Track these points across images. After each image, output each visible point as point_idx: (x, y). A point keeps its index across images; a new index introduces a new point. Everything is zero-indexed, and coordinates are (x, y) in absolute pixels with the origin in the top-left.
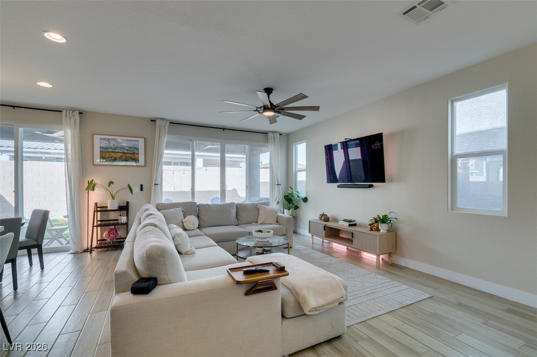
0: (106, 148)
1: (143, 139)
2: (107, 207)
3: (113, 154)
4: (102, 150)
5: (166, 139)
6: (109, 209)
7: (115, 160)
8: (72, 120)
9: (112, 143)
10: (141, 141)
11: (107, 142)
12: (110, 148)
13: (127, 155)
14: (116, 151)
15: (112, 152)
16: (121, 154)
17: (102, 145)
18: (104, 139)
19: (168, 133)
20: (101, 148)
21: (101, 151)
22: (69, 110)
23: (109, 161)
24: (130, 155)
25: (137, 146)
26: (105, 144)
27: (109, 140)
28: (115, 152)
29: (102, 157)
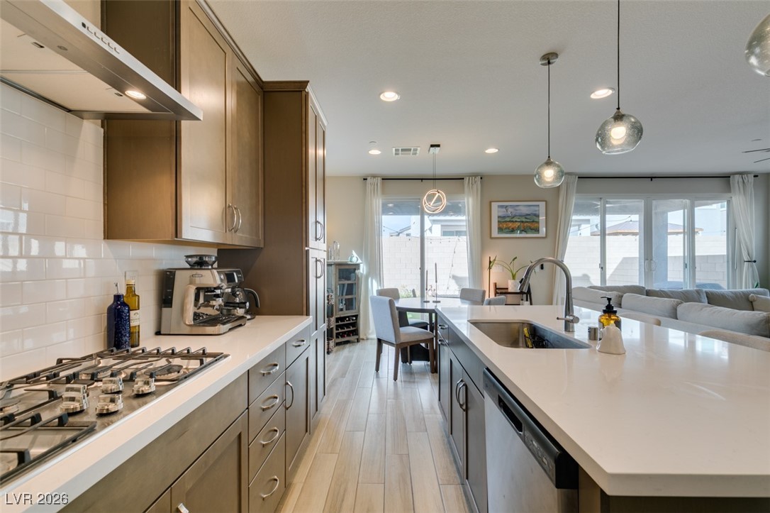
0: (504, 217)
1: (544, 203)
2: (507, 289)
3: (510, 224)
4: (500, 219)
5: (574, 200)
6: (510, 291)
7: (513, 231)
8: (475, 186)
9: (510, 210)
10: (542, 205)
11: (504, 210)
12: (508, 217)
13: (525, 224)
14: (514, 220)
15: (510, 221)
16: (519, 224)
17: (501, 214)
18: (502, 207)
19: (577, 192)
20: (499, 217)
21: (499, 222)
22: (472, 176)
23: (507, 233)
24: (528, 224)
25: (537, 213)
26: (502, 212)
27: (506, 207)
28: (512, 221)
29: (500, 230)
